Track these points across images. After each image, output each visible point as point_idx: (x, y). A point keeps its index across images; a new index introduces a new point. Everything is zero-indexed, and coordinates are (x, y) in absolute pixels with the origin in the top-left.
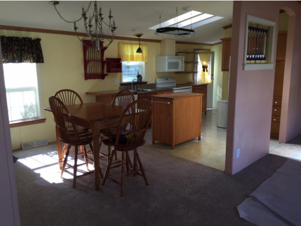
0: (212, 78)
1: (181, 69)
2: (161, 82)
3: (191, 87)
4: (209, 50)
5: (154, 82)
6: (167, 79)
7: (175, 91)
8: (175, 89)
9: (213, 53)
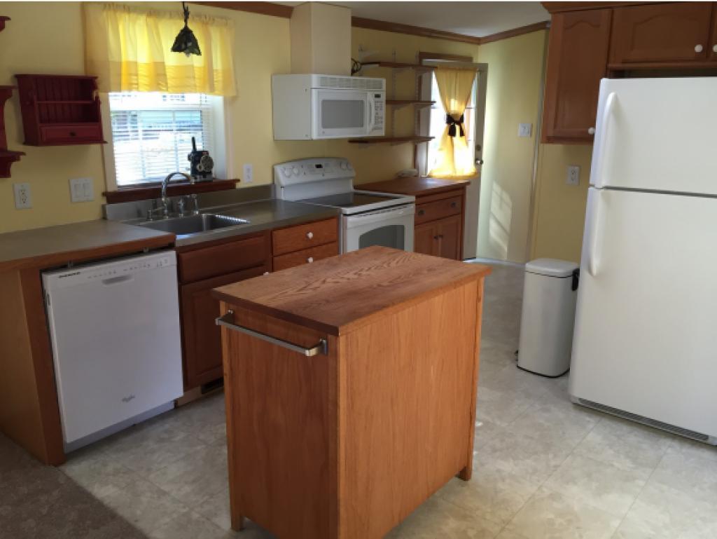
0: (478, 160)
1: (375, 129)
2: (295, 180)
3: (413, 198)
4: (470, 59)
5: (268, 181)
6: (319, 166)
7: (350, 219)
8: (348, 210)
9: (482, 70)
